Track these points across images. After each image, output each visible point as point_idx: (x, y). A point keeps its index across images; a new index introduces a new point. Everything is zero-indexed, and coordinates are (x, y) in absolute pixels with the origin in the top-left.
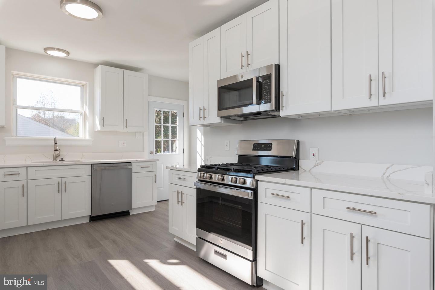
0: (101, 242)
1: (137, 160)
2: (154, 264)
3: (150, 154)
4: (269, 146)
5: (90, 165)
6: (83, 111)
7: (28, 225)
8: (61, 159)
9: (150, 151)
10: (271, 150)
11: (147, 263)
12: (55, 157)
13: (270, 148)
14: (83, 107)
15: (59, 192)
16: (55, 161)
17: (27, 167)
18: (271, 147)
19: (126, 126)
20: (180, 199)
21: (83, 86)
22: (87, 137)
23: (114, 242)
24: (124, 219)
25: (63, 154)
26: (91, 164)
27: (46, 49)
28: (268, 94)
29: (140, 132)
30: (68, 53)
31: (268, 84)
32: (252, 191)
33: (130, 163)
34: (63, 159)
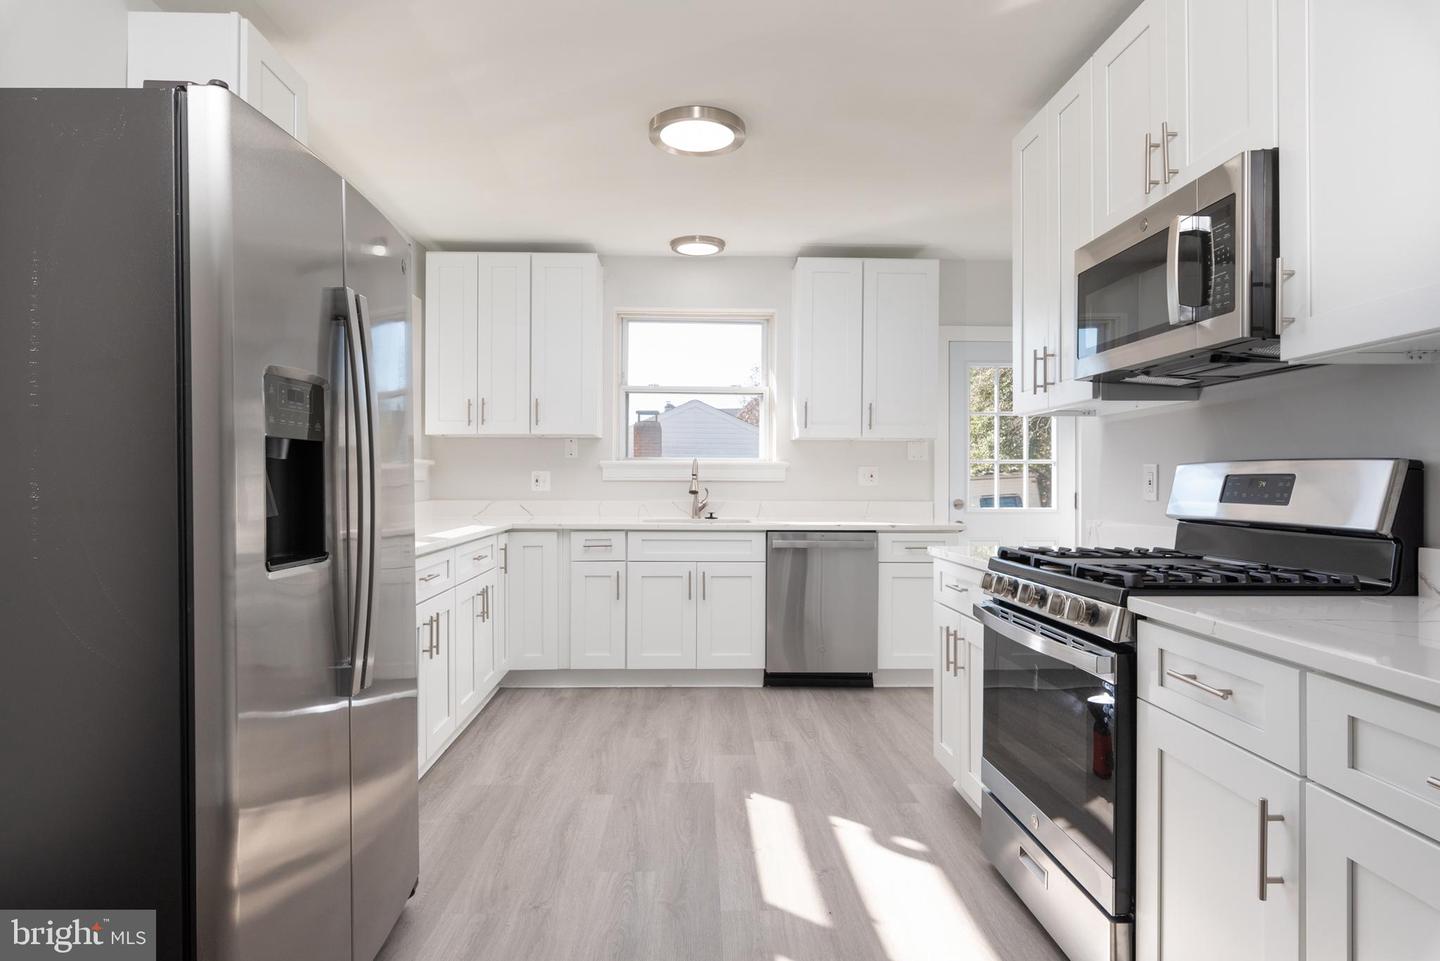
0: (757, 744)
1: (893, 526)
2: (852, 836)
3: (952, 507)
4: (1281, 484)
5: (765, 534)
6: (767, 389)
7: (629, 667)
8: (709, 516)
9: (952, 500)
10: (1286, 502)
11: (835, 828)
12: (698, 510)
13: (1286, 495)
14: (766, 377)
15: (690, 598)
16: (696, 518)
17: (627, 532)
18: (1289, 490)
19: (870, 425)
20: (952, 659)
21: (768, 320)
22: (775, 460)
23: (788, 750)
24: (850, 698)
25: (714, 502)
26: (768, 531)
27: (675, 243)
28: (1224, 276)
29: (920, 441)
30: (721, 244)
31: (1227, 236)
32: (1113, 654)
33: (875, 531)
34: (714, 516)
